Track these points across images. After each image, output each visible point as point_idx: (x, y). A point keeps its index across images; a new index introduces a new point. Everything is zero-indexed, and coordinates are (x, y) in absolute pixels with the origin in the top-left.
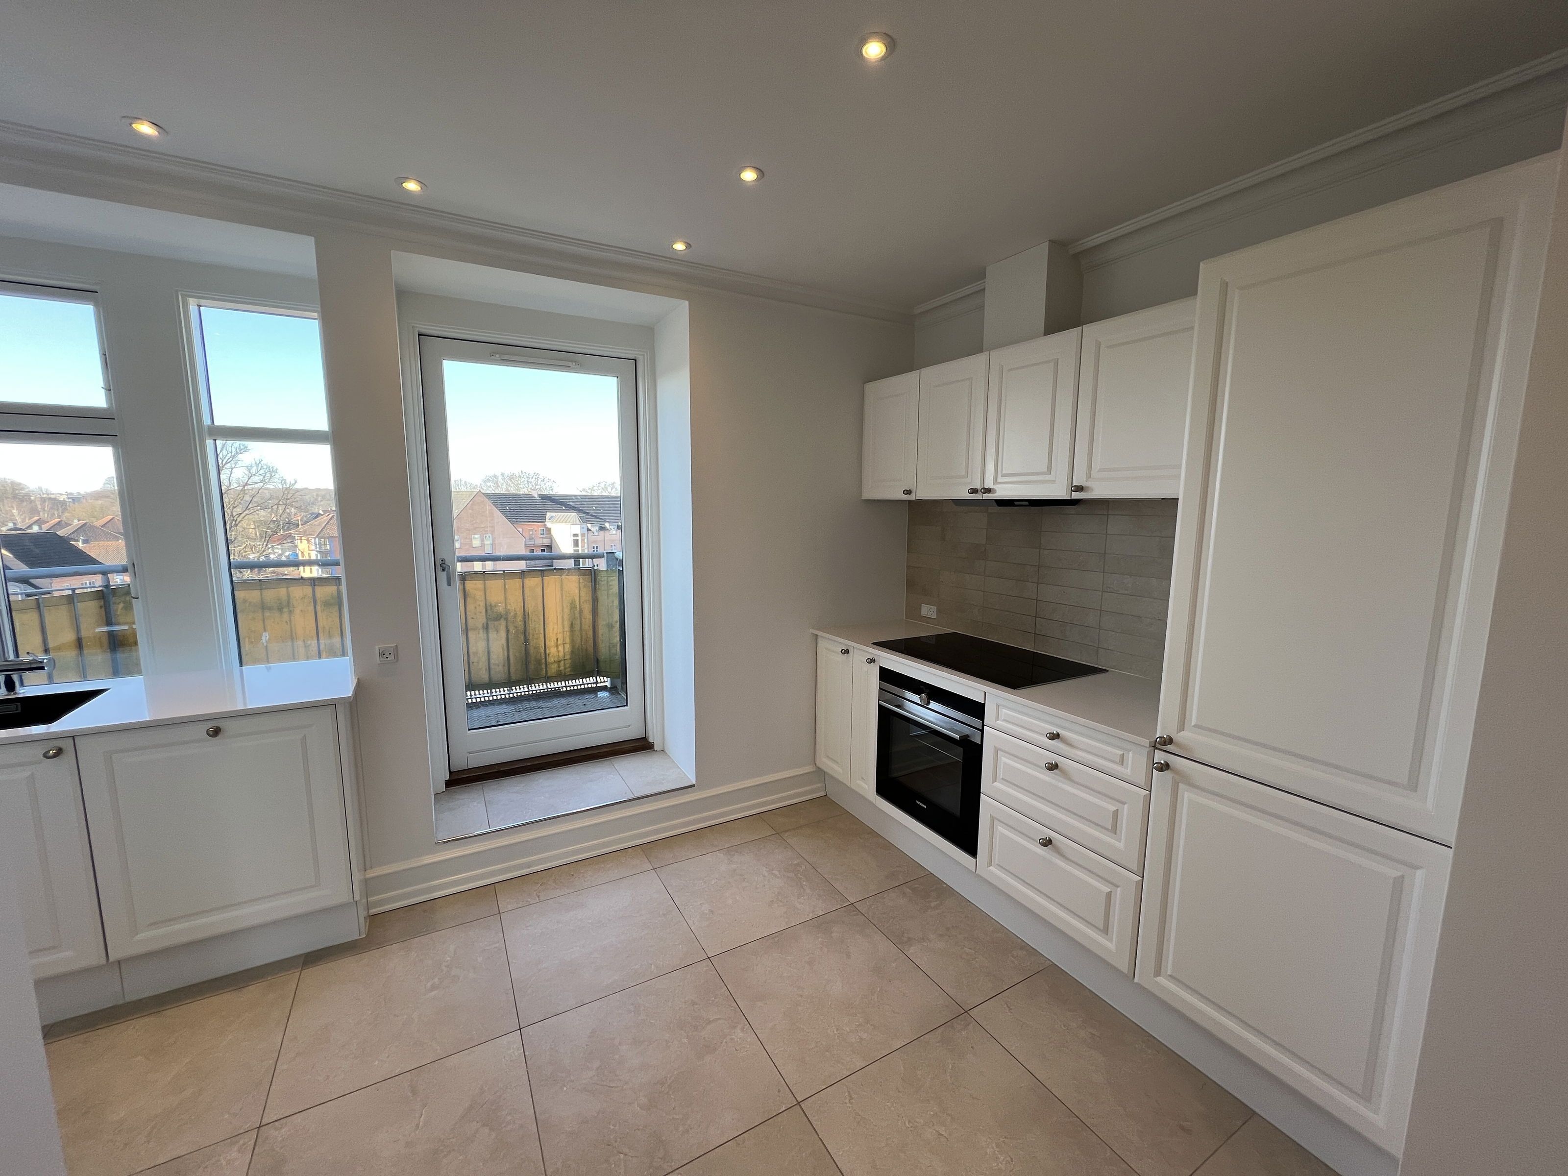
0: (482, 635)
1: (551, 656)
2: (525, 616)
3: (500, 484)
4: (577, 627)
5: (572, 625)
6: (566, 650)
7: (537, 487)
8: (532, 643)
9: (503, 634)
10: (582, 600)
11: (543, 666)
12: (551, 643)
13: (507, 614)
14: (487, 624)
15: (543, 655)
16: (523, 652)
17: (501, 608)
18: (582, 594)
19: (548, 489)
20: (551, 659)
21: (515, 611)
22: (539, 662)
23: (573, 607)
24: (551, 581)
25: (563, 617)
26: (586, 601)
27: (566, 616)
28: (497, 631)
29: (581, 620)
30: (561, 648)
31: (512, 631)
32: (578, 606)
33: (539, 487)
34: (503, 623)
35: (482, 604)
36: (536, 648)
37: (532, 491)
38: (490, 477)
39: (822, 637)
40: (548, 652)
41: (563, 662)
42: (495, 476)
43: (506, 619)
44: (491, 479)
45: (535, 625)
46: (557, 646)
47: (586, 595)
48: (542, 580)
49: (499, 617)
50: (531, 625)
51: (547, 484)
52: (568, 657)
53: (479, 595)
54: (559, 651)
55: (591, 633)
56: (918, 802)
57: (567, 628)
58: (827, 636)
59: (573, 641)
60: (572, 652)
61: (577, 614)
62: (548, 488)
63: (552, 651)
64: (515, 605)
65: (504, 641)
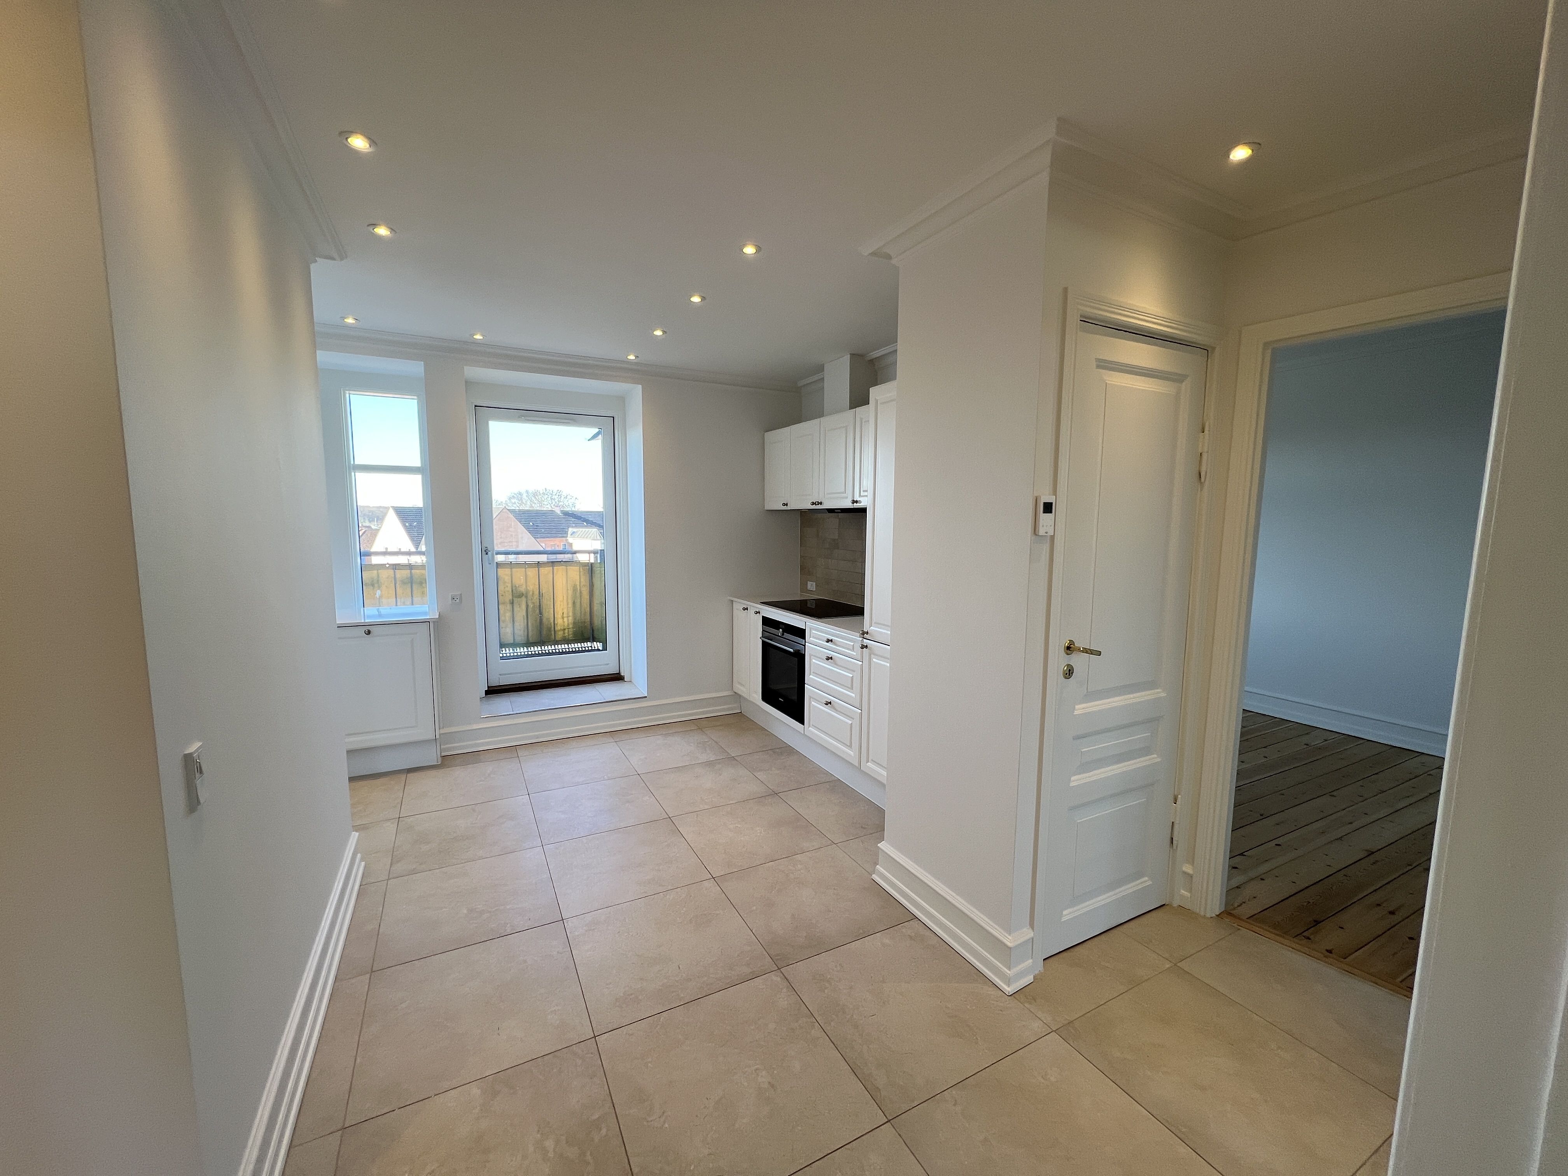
0: (509, 607)
1: (558, 625)
2: (540, 595)
3: (524, 501)
4: (578, 605)
5: (574, 603)
6: (570, 621)
7: (560, 504)
8: (545, 615)
9: (524, 607)
10: (582, 584)
11: (553, 633)
12: (559, 616)
13: (526, 593)
14: (513, 600)
15: (552, 624)
16: (538, 620)
17: (522, 589)
18: (582, 580)
19: (571, 506)
20: (558, 628)
21: (533, 591)
22: (549, 629)
23: (575, 589)
24: (560, 570)
25: (567, 597)
26: (584, 586)
27: (570, 597)
28: (520, 605)
29: (581, 598)
30: (565, 619)
31: (531, 606)
32: (578, 589)
33: (562, 503)
34: (524, 599)
35: (509, 585)
36: (548, 619)
37: (556, 508)
38: (515, 494)
39: (736, 601)
40: (556, 622)
41: (567, 630)
42: (520, 494)
43: (526, 597)
44: (515, 496)
45: (547, 602)
46: (563, 618)
47: (585, 580)
48: (553, 568)
49: (521, 595)
50: (544, 602)
51: (570, 500)
52: (571, 626)
53: (507, 579)
54: (564, 622)
55: (588, 609)
56: (780, 699)
57: (570, 605)
58: (739, 600)
59: (574, 613)
60: (574, 623)
61: (578, 594)
62: (570, 504)
63: (559, 621)
64: (532, 586)
65: (524, 613)
